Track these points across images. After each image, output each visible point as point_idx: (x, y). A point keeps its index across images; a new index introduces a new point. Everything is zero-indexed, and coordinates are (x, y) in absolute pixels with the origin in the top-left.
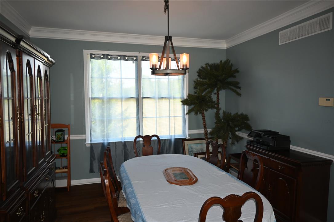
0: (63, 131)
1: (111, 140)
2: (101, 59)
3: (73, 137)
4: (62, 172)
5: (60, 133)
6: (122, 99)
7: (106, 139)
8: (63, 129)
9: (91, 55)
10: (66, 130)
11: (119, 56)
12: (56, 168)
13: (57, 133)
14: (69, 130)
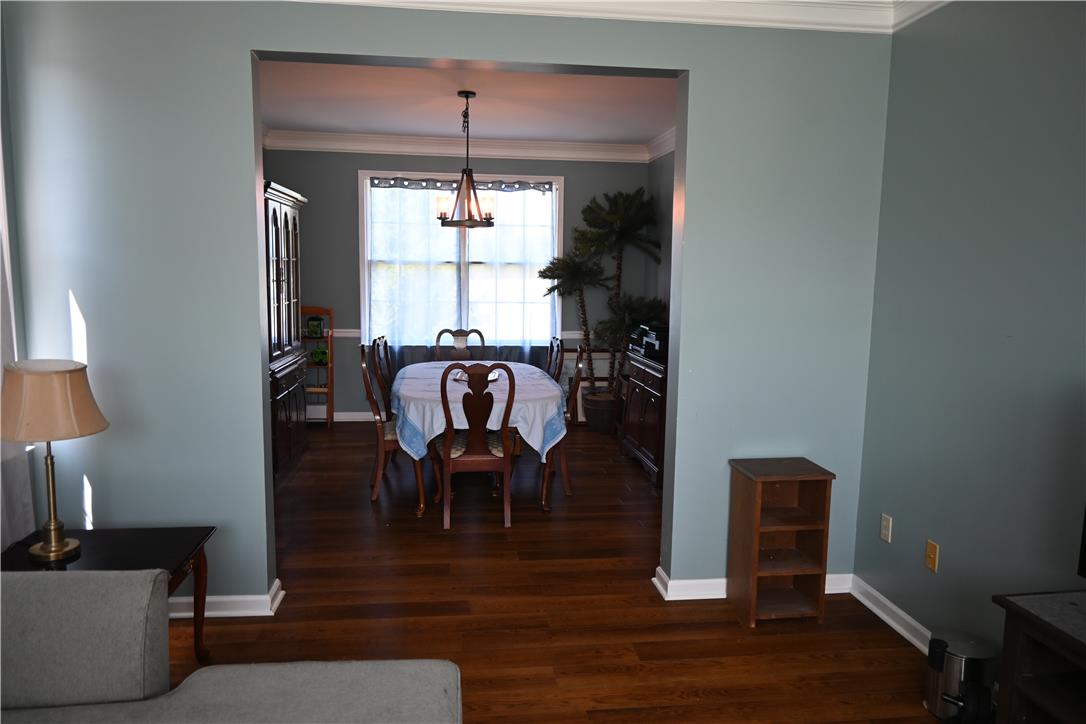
0: (320, 320)
1: (407, 342)
2: (391, 186)
3: (339, 333)
4: (318, 393)
5: (316, 323)
6: (428, 264)
7: (396, 340)
8: (323, 317)
9: (372, 179)
10: (325, 318)
11: (423, 180)
12: (309, 386)
13: (310, 323)
14: (331, 318)
